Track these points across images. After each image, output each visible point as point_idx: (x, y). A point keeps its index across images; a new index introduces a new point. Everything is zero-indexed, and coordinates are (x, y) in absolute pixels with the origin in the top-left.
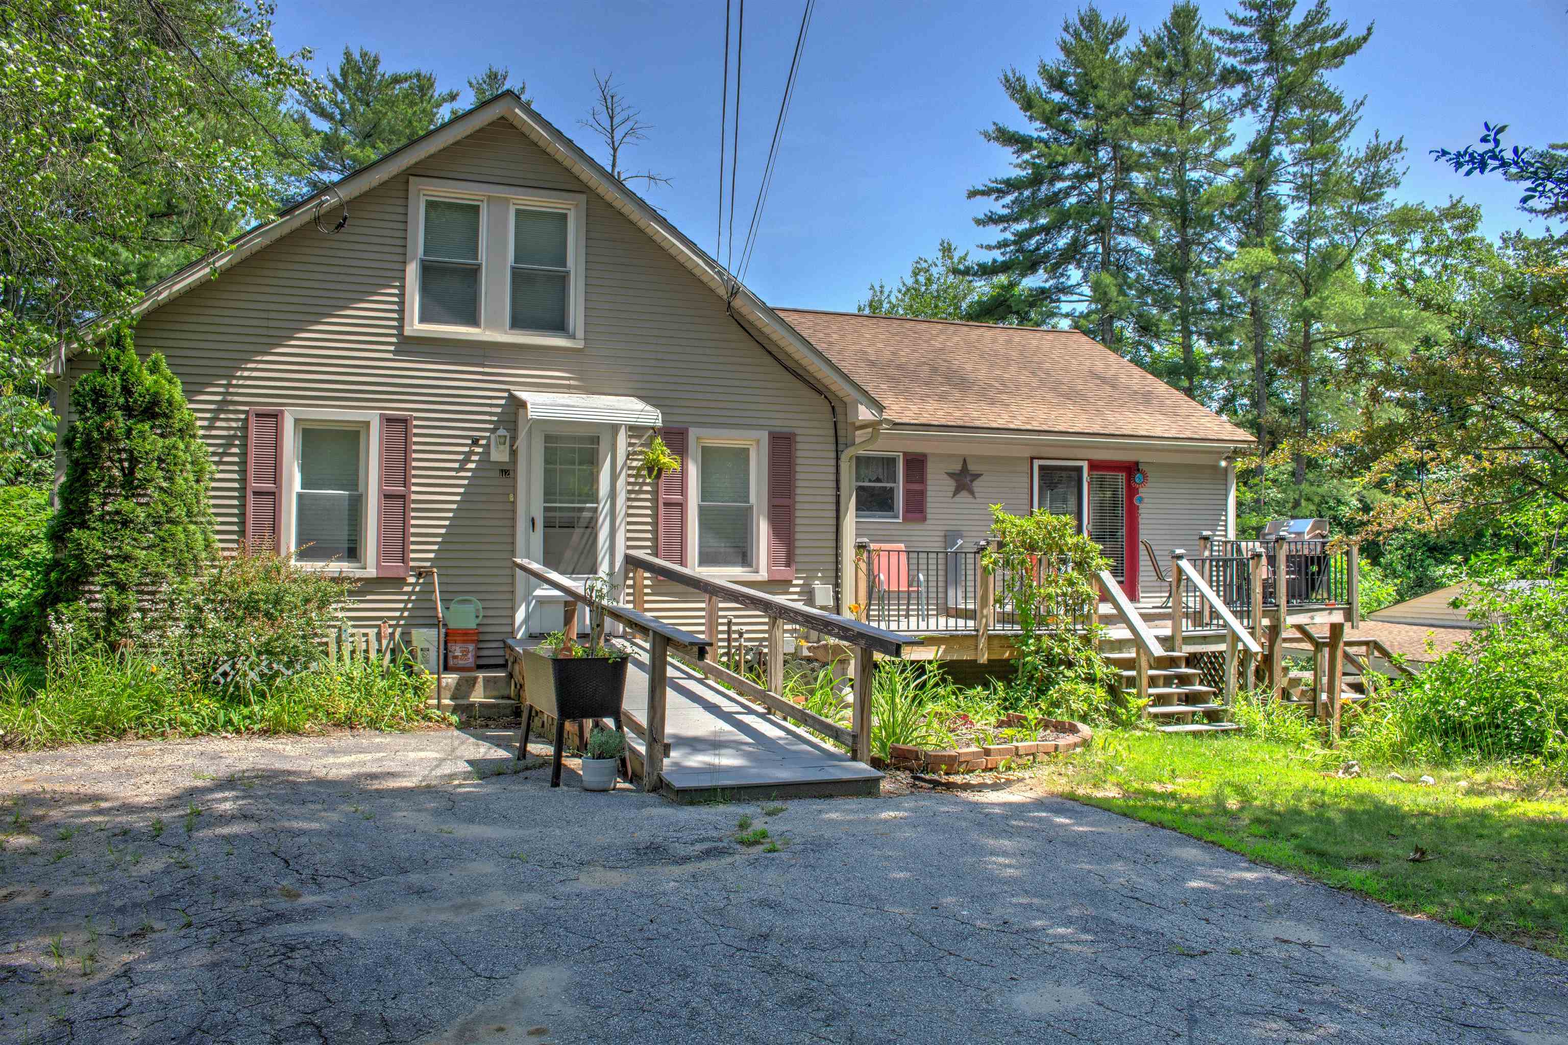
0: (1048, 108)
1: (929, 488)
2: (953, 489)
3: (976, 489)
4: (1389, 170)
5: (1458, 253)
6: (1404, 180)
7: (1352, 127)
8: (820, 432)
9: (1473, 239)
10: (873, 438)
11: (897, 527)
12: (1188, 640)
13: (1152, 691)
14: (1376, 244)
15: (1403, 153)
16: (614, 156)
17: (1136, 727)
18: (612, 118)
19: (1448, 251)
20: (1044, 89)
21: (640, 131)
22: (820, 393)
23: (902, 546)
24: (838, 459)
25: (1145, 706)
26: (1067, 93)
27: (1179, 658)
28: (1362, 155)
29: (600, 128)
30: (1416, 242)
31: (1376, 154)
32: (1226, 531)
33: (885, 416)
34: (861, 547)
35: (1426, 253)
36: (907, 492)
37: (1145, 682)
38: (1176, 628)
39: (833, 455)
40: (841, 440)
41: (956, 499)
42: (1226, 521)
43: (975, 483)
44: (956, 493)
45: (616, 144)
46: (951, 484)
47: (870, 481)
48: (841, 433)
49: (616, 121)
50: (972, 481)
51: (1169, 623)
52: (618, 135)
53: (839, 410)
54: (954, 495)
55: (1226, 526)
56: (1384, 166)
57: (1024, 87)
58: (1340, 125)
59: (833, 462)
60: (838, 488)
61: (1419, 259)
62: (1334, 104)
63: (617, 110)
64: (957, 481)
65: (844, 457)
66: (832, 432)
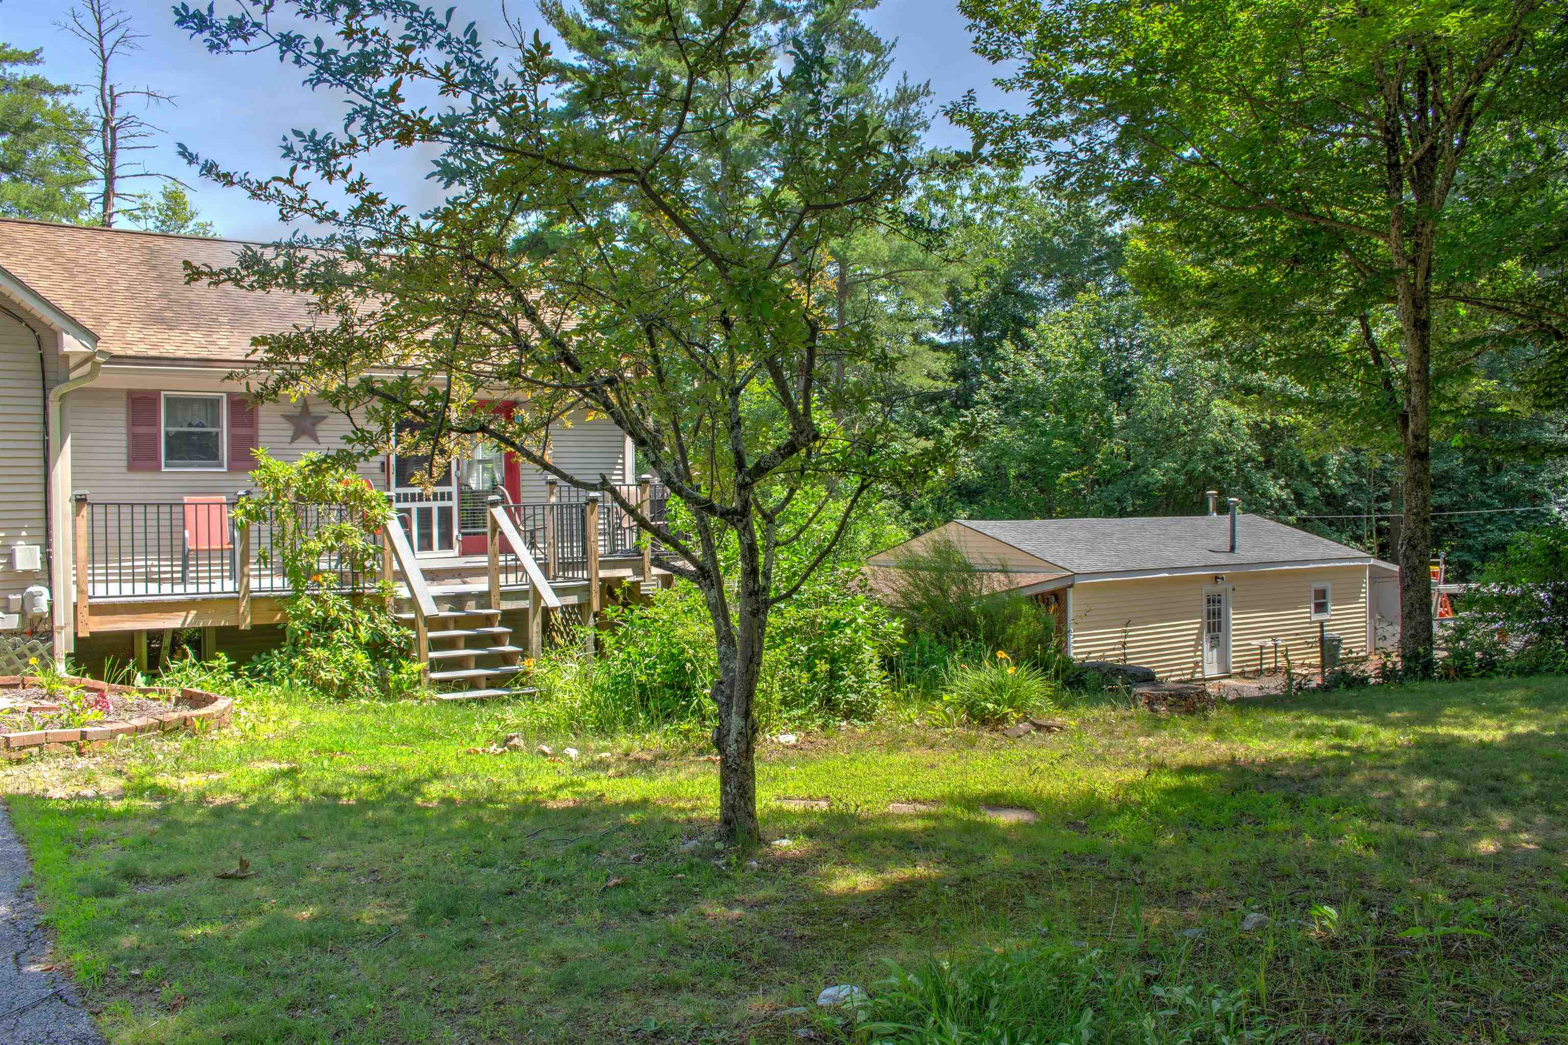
0: (584, 36)
1: (261, 433)
2: (290, 433)
3: (319, 434)
4: (917, 114)
5: (1006, 200)
6: (933, 124)
7: (887, 68)
8: (18, 366)
9: (1017, 189)
10: (91, 375)
11: (223, 477)
12: (506, 596)
13: (432, 655)
14: (928, 189)
15: (932, 97)
16: (104, 67)
17: (410, 696)
18: (99, 23)
19: (995, 198)
20: (584, 16)
21: (133, 40)
22: (20, 320)
23: (224, 499)
24: (45, 398)
25: (425, 671)
26: (611, 21)
27: (494, 616)
28: (891, 96)
29: (84, 34)
30: (965, 189)
31: (905, 97)
32: (624, 475)
33: (100, 346)
34: (80, 501)
35: (976, 200)
36: (232, 438)
37: (424, 645)
38: (494, 582)
39: (40, 393)
40: (49, 376)
41: (294, 445)
42: (623, 464)
43: (319, 427)
44: (294, 438)
45: (107, 54)
46: (288, 430)
47: (190, 425)
48: (49, 367)
49: (105, 27)
50: (314, 424)
51: (486, 579)
52: (108, 43)
53: (45, 341)
54: (292, 442)
55: (623, 470)
56: (913, 108)
57: (561, 13)
58: (874, 65)
59: (40, 402)
60: (46, 432)
61: (970, 206)
62: (874, 45)
63: (105, 14)
64: (295, 424)
65: (53, 396)
66: (38, 367)
